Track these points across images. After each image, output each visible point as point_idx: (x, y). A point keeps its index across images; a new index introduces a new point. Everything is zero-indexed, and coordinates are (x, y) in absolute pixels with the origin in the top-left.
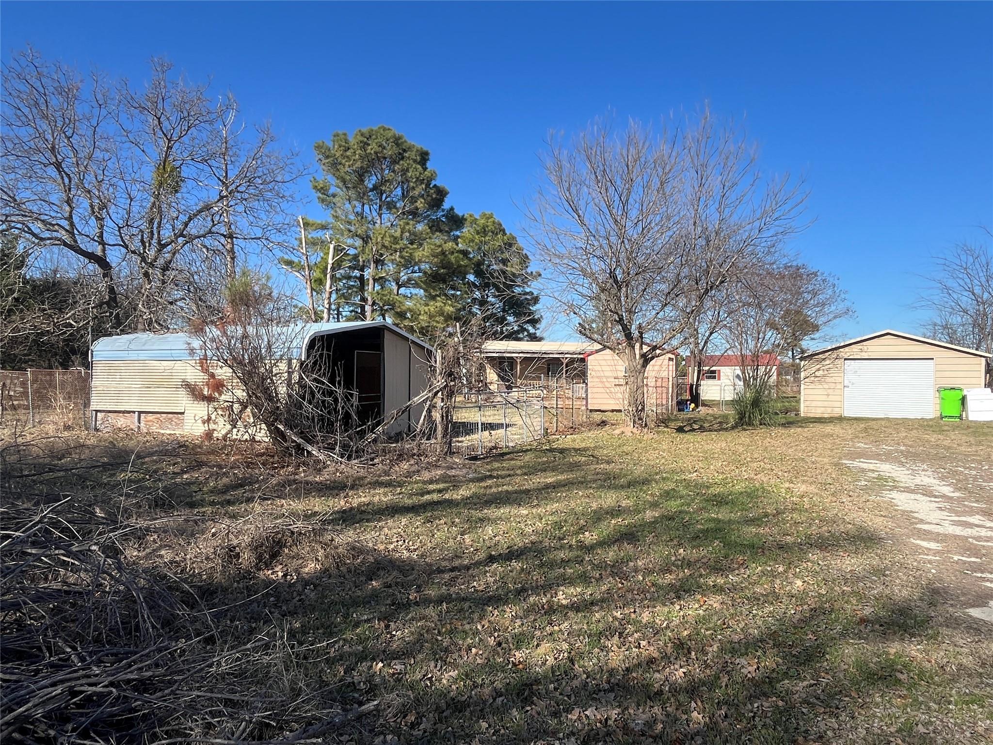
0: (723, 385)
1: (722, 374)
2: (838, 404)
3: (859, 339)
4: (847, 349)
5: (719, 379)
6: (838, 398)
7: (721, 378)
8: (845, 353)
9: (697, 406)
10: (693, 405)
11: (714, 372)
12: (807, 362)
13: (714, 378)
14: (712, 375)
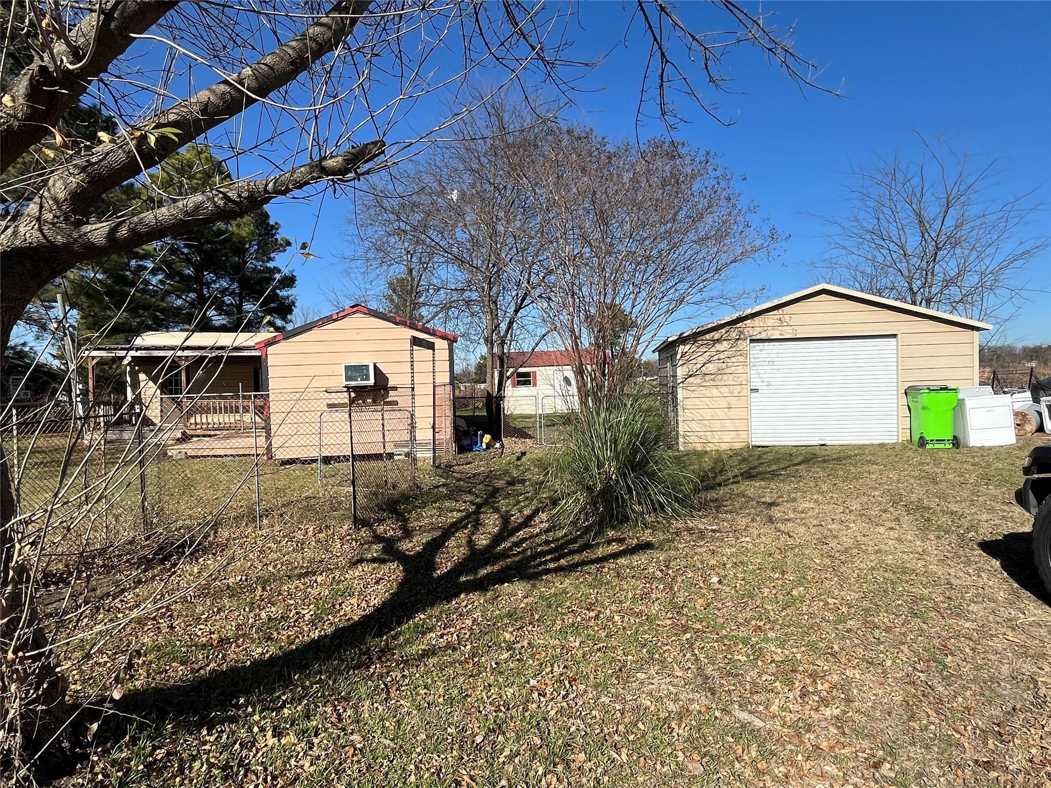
0: (541, 396)
1: (538, 377)
2: (741, 425)
3: (776, 302)
4: (757, 321)
5: (535, 385)
6: (742, 413)
7: (538, 383)
8: (754, 327)
9: (496, 437)
10: (487, 438)
11: (527, 375)
12: (688, 347)
13: (527, 383)
14: (525, 380)
